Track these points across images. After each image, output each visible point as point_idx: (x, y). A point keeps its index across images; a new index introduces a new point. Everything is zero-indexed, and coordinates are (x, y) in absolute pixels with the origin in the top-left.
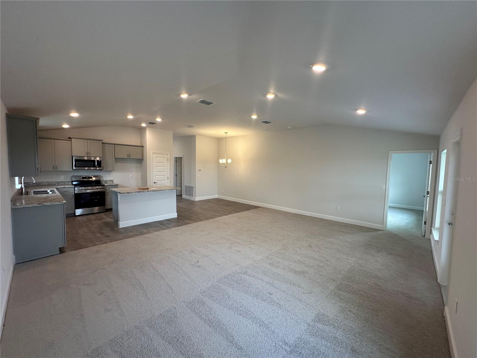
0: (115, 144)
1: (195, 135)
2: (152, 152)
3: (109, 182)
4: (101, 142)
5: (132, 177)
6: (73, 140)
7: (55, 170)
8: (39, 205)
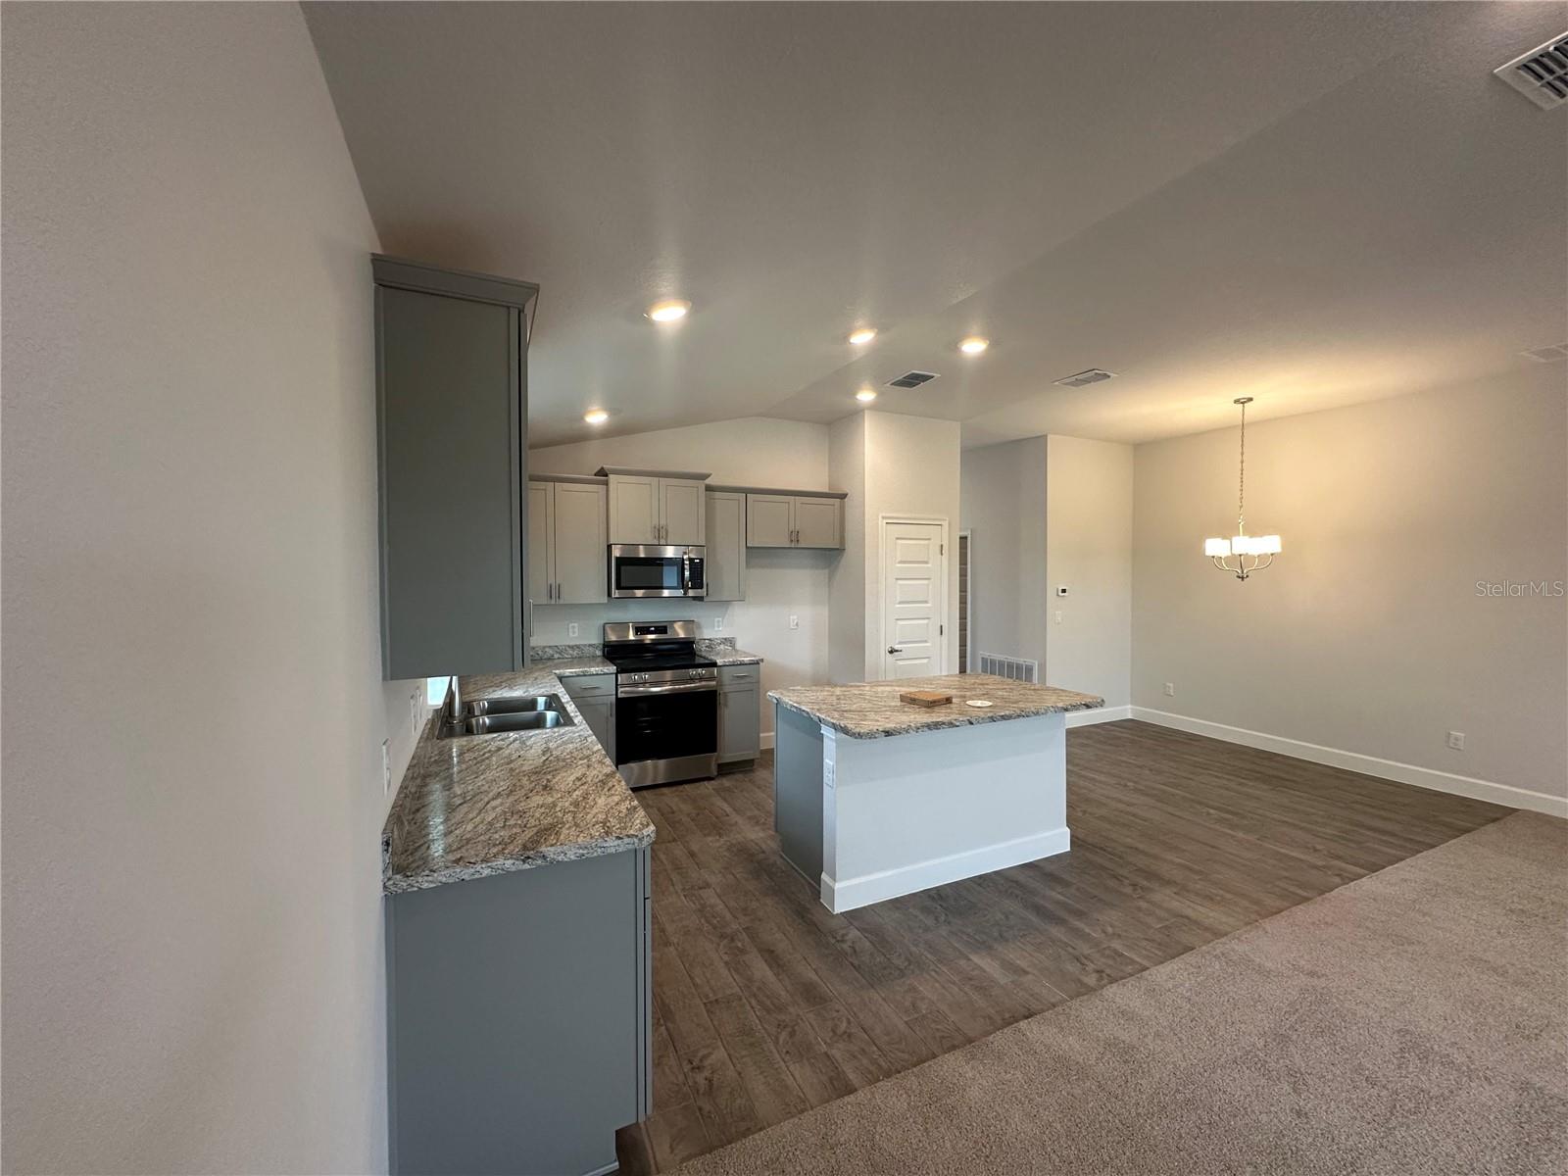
0: (747, 491)
1: (1045, 437)
2: (883, 518)
3: (722, 646)
4: (701, 485)
5: (797, 625)
6: (612, 478)
7: (553, 602)
8: (527, 866)
